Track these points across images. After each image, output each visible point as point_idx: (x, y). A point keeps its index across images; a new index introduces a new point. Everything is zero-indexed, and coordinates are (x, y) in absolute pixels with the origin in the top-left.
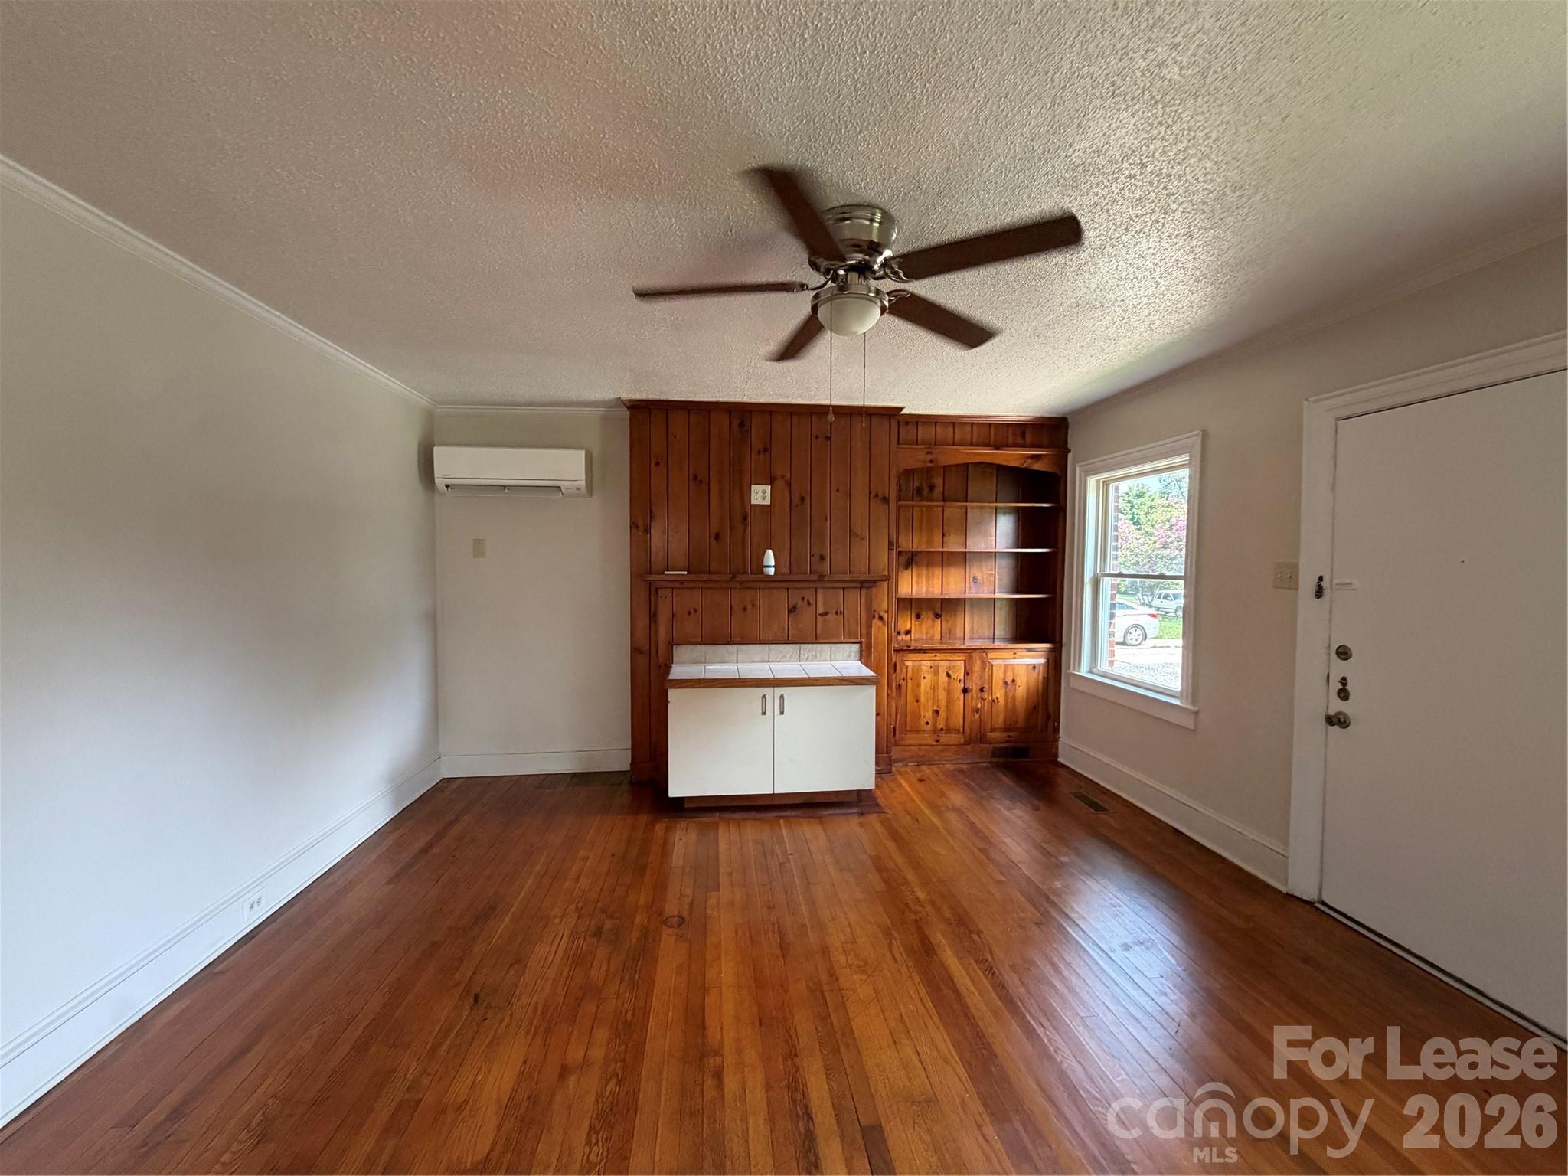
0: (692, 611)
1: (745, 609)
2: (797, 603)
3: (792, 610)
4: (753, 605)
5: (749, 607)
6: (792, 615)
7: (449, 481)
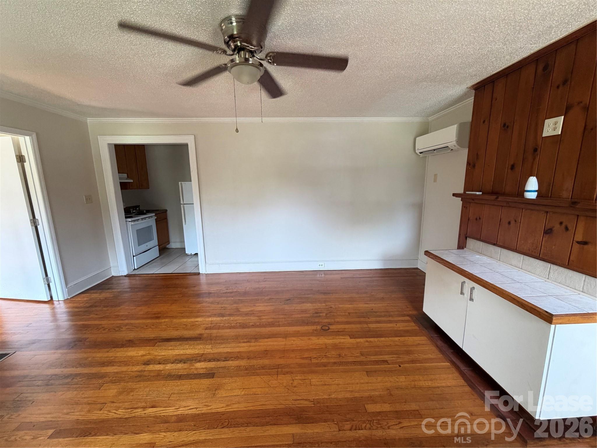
0: (478, 218)
1: (509, 223)
2: (554, 227)
3: (548, 232)
4: (515, 221)
5: (513, 222)
6: (547, 236)
7: (421, 151)
